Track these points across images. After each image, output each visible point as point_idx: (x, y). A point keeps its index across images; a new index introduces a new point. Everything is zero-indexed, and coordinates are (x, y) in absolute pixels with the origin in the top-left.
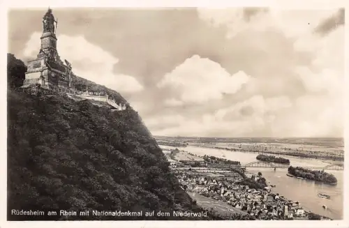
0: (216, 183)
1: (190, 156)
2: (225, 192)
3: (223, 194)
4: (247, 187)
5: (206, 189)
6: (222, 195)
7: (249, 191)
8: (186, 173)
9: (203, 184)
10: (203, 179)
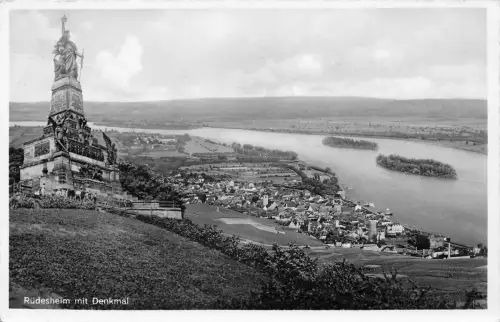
0: (254, 189)
1: (208, 145)
2: (270, 203)
3: (267, 206)
4: (307, 193)
5: (238, 199)
6: (265, 208)
7: (311, 199)
8: (203, 175)
9: (233, 191)
10: (232, 183)
